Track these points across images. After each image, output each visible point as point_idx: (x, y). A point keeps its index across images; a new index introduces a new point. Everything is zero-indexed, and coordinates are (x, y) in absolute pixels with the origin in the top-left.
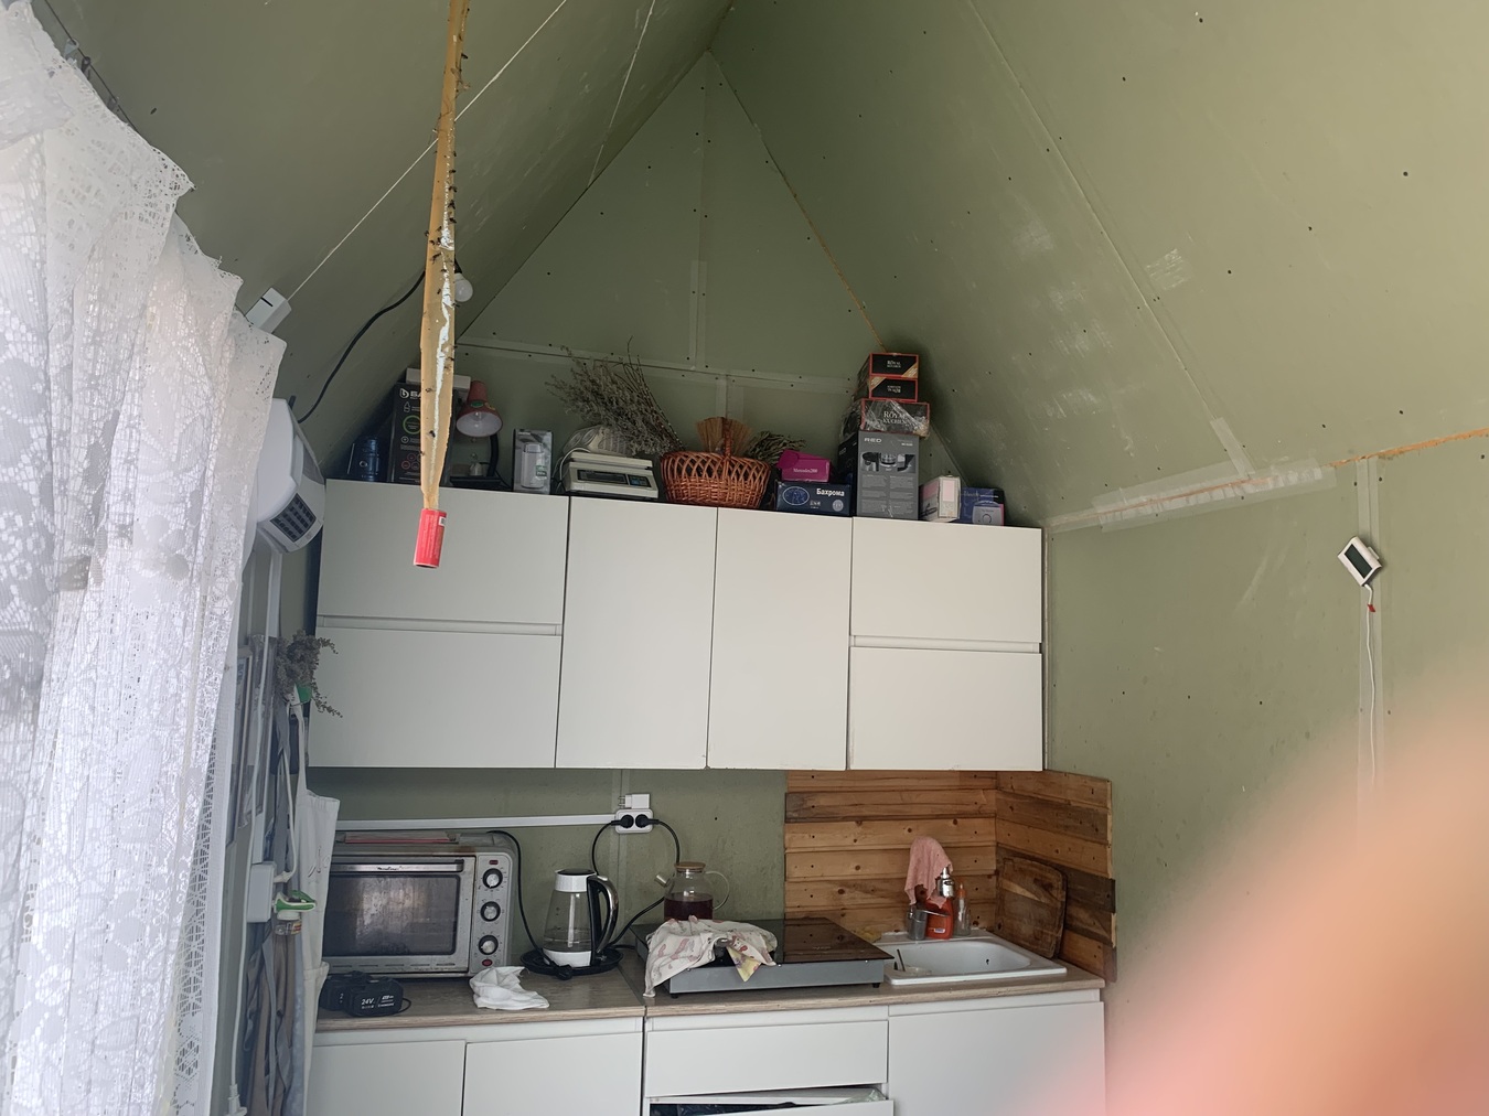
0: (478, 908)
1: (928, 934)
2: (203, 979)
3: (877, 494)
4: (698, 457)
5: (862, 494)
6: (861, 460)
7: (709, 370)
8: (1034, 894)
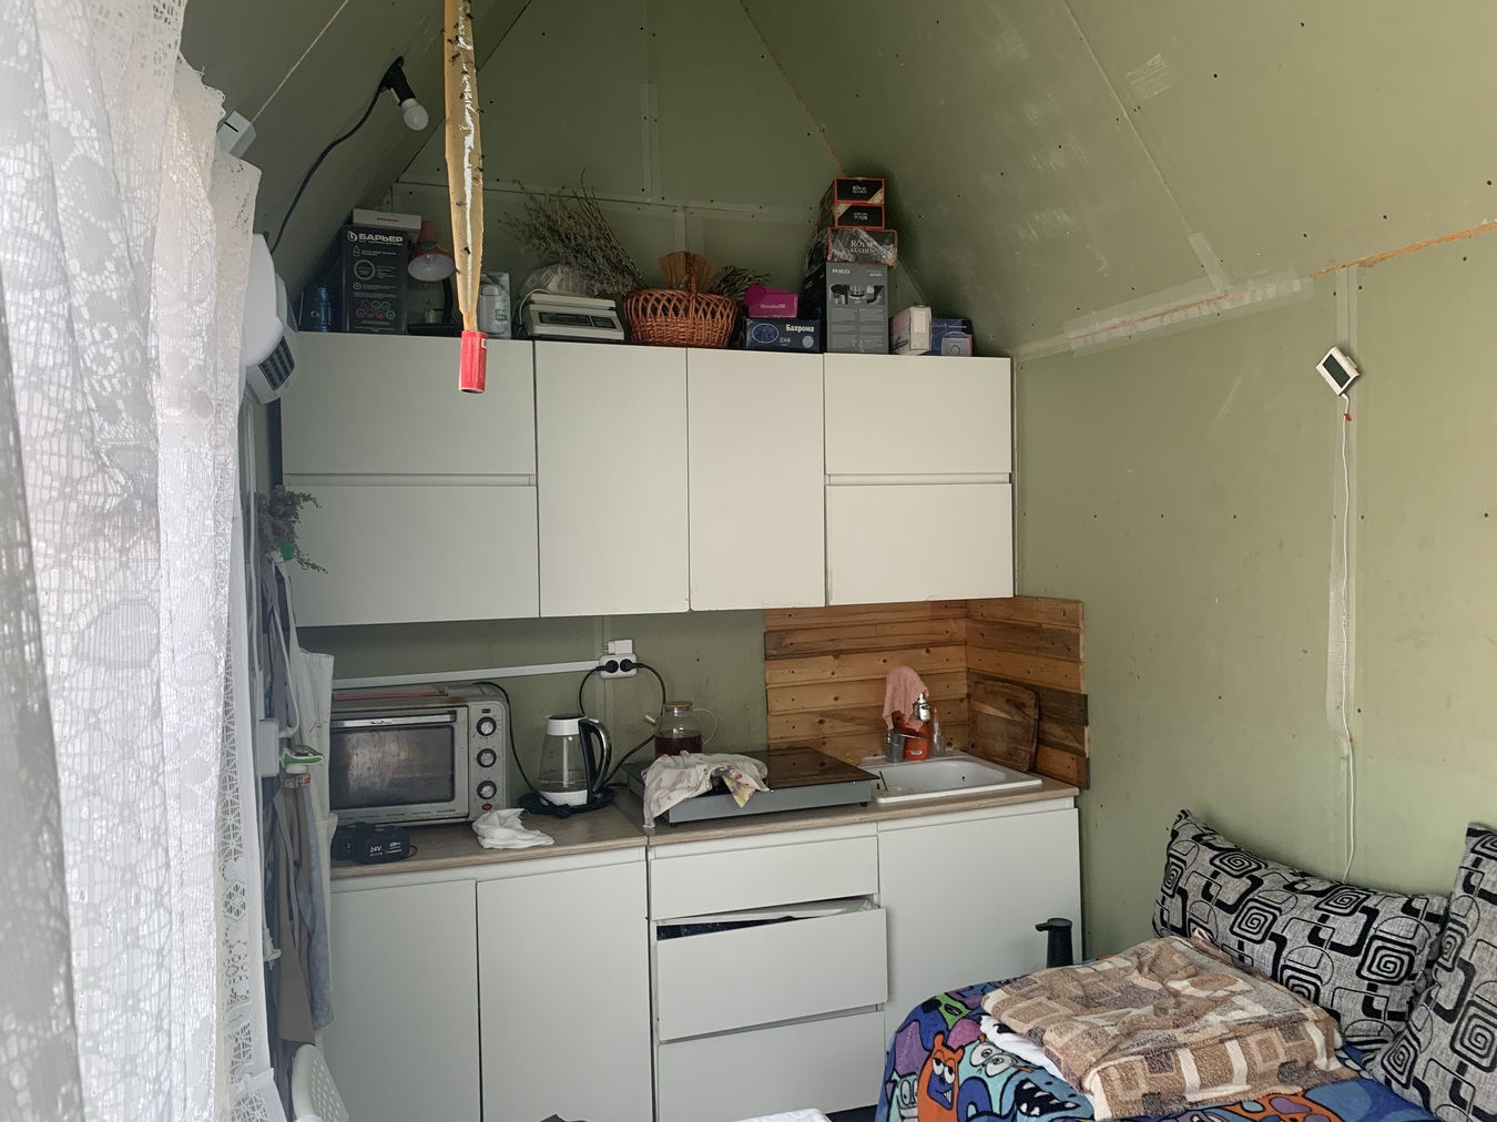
0: (474, 755)
1: (906, 757)
2: (242, 826)
3: (847, 328)
4: (663, 295)
5: (831, 328)
6: (830, 293)
7: (666, 202)
8: (1007, 713)
